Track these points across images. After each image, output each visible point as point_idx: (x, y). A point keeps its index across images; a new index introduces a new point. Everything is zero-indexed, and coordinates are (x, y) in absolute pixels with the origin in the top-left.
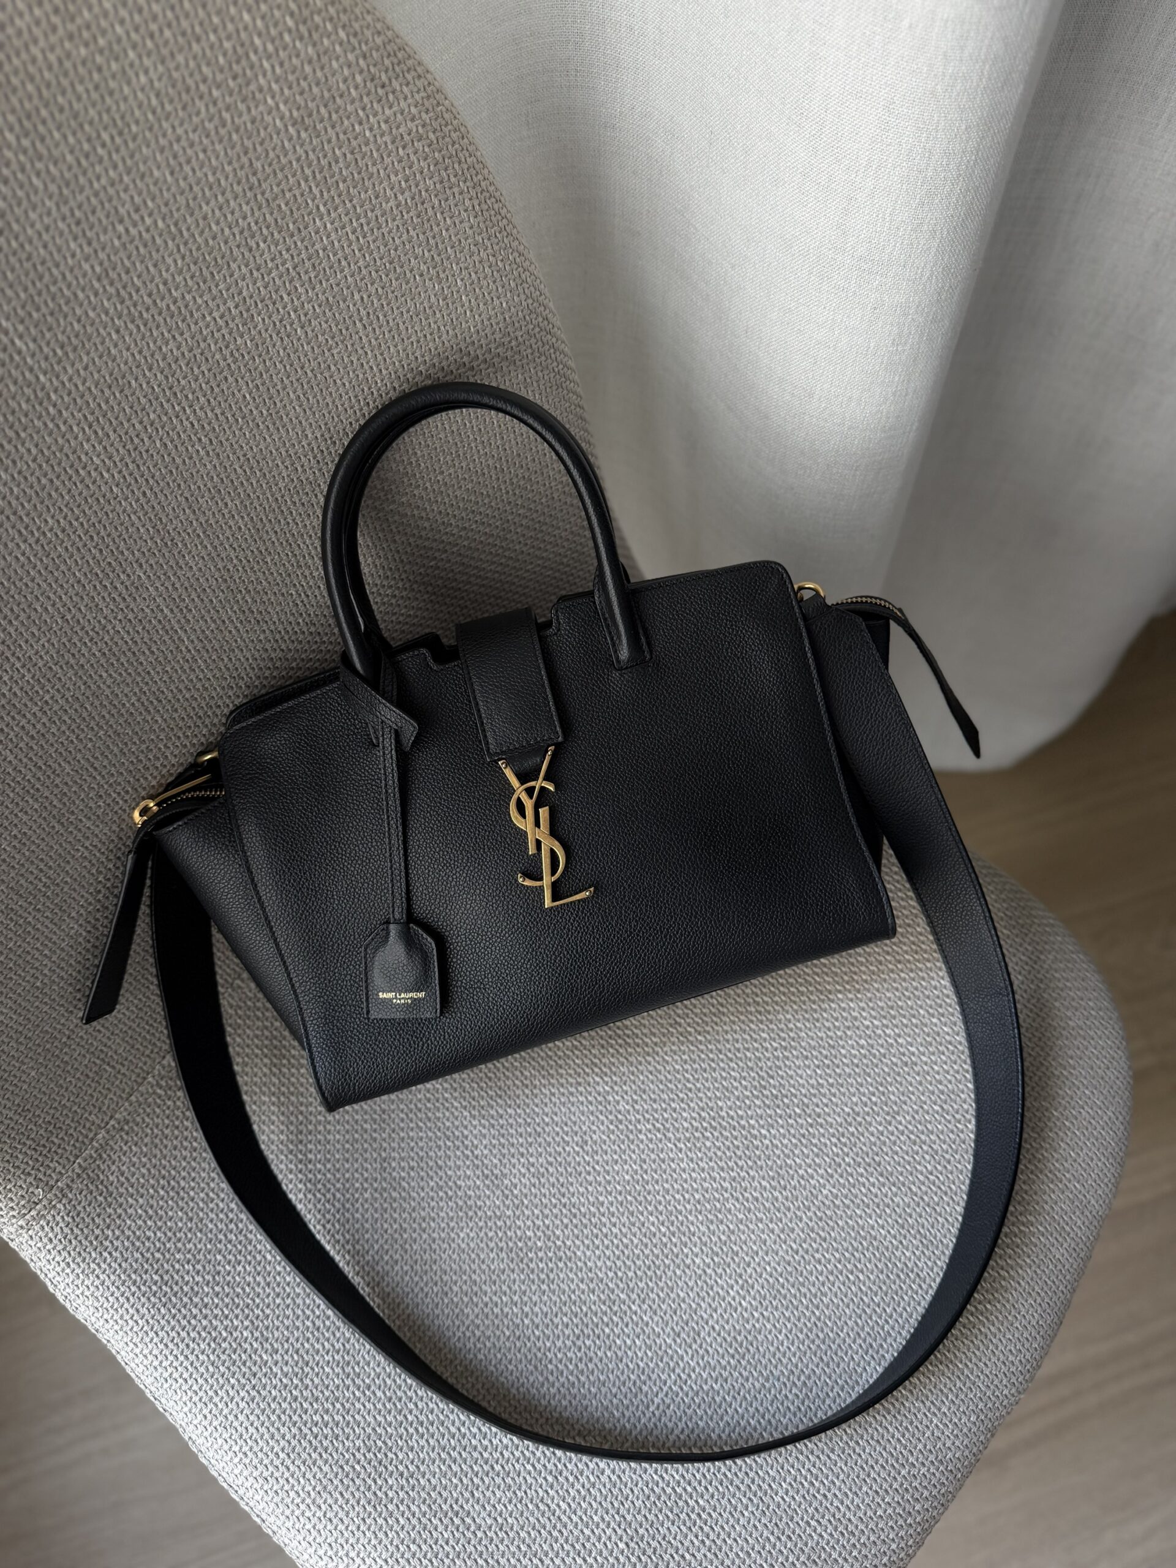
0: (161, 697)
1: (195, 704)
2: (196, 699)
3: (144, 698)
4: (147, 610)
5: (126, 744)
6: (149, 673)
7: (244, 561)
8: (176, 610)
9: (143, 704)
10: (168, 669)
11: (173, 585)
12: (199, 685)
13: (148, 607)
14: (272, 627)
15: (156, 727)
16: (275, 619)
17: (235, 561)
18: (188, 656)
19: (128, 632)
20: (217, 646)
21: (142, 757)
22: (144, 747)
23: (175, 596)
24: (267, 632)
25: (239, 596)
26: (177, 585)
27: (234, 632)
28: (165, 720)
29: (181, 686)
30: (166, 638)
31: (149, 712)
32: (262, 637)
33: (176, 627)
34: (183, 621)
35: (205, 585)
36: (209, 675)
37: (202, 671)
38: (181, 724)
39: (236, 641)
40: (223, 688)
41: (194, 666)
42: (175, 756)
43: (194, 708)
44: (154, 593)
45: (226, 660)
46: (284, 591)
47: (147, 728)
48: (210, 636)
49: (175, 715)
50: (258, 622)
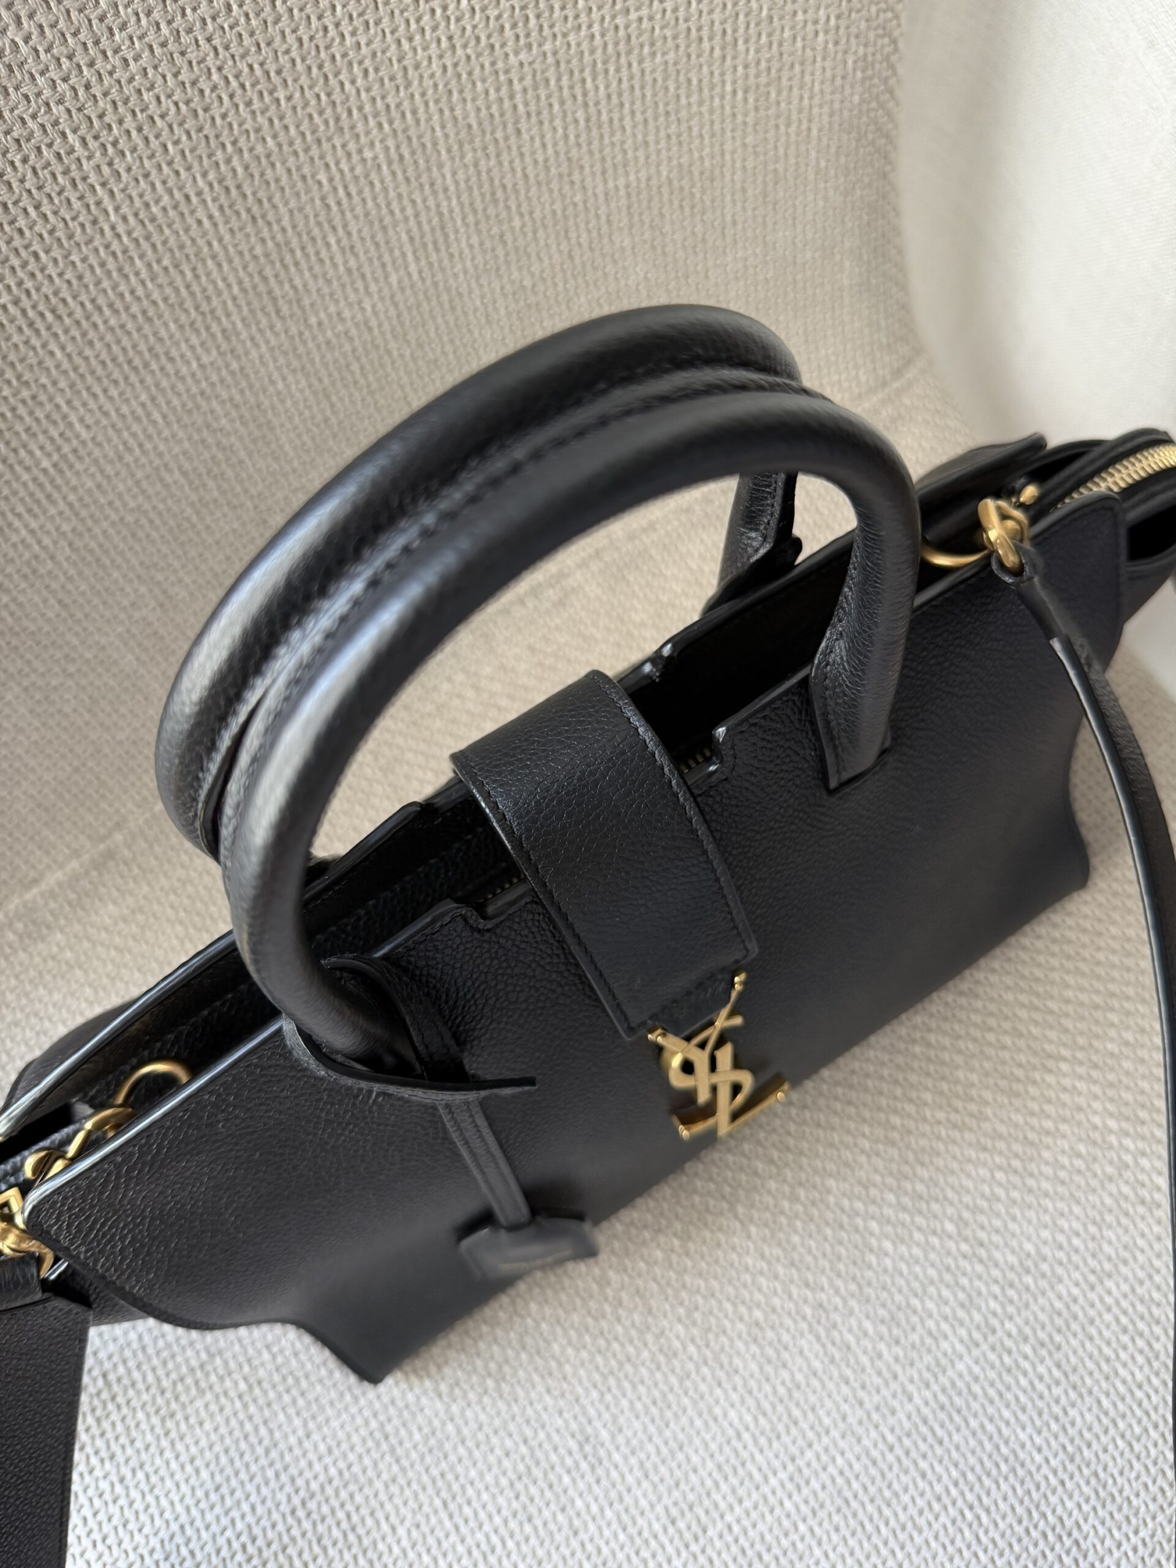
0: (62, 310)
1: (126, 342)
2: (129, 333)
3: (25, 303)
4: (31, 124)
6: (36, 255)
7: (234, 84)
8: (93, 144)
9: (24, 312)
10: (75, 257)
11: (88, 87)
12: (135, 309)
13: (34, 117)
14: (279, 237)
15: (50, 363)
16: (286, 222)
17: (215, 77)
18: (116, 246)
20: (173, 244)
21: (22, 411)
22: (25, 394)
23: (91, 111)
24: (270, 243)
25: (219, 155)
26: (96, 90)
27: (206, 223)
28: (69, 356)
29: (101, 301)
30: (72, 195)
31: (37, 332)
32: (259, 251)
33: (93, 179)
34: (106, 170)
35: (154, 109)
36: (156, 296)
37: (143, 283)
38: (99, 371)
39: (210, 244)
40: (181, 327)
41: (127, 269)
42: (87, 427)
43: (124, 350)
44: (47, 93)
45: (189, 275)
46: (306, 170)
47: (34, 361)
48: (161, 219)
49: (88, 352)
50: (254, 219)
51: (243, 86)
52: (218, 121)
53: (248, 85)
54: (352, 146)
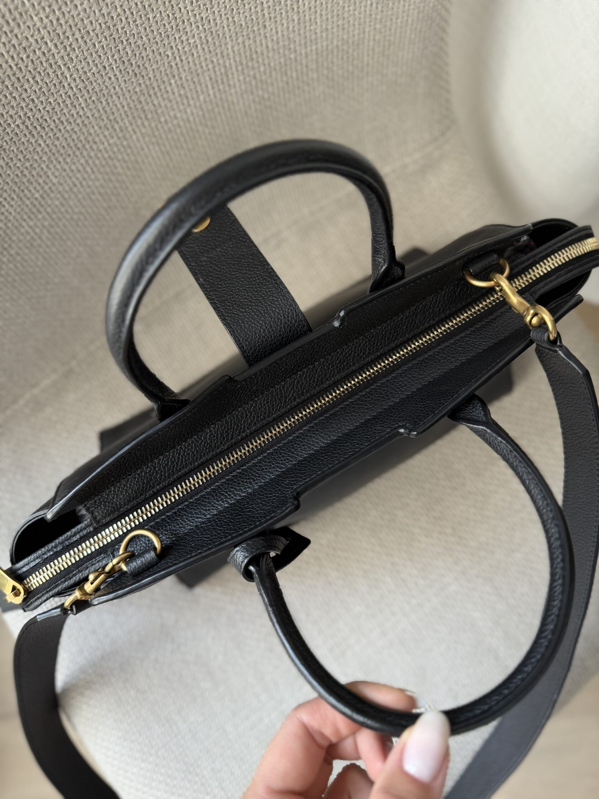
0: (45, 124)
1: (74, 137)
2: (76, 132)
3: (28, 123)
4: (31, 40)
5: (12, 159)
6: (33, 100)
7: (128, 12)
8: (60, 46)
9: (27, 127)
10: (51, 100)
11: (58, 19)
12: (79, 121)
13: (32, 36)
14: (148, 83)
15: (39, 149)
16: (151, 75)
17: (119, 10)
18: (70, 93)
19: (12, 57)
20: (97, 89)
21: (26, 172)
22: (28, 164)
23: (59, 31)
24: (143, 85)
25: (120, 47)
26: (62, 21)
27: (113, 79)
28: (48, 145)
29: (63, 119)
30: (50, 71)
31: (33, 135)
32: (137, 89)
33: (60, 63)
34: (66, 58)
35: (89, 28)
36: (89, 114)
37: (83, 109)
38: (62, 151)
39: (115, 88)
40: (100, 128)
41: (75, 103)
42: (56, 177)
43: (73, 140)
44: (38, 24)
45: (104, 103)
46: (161, 50)
47: (32, 149)
48: (92, 79)
49: (57, 143)
50: (136, 74)
51: (132, 13)
52: (120, 30)
53: (134, 12)
54: (184, 38)
